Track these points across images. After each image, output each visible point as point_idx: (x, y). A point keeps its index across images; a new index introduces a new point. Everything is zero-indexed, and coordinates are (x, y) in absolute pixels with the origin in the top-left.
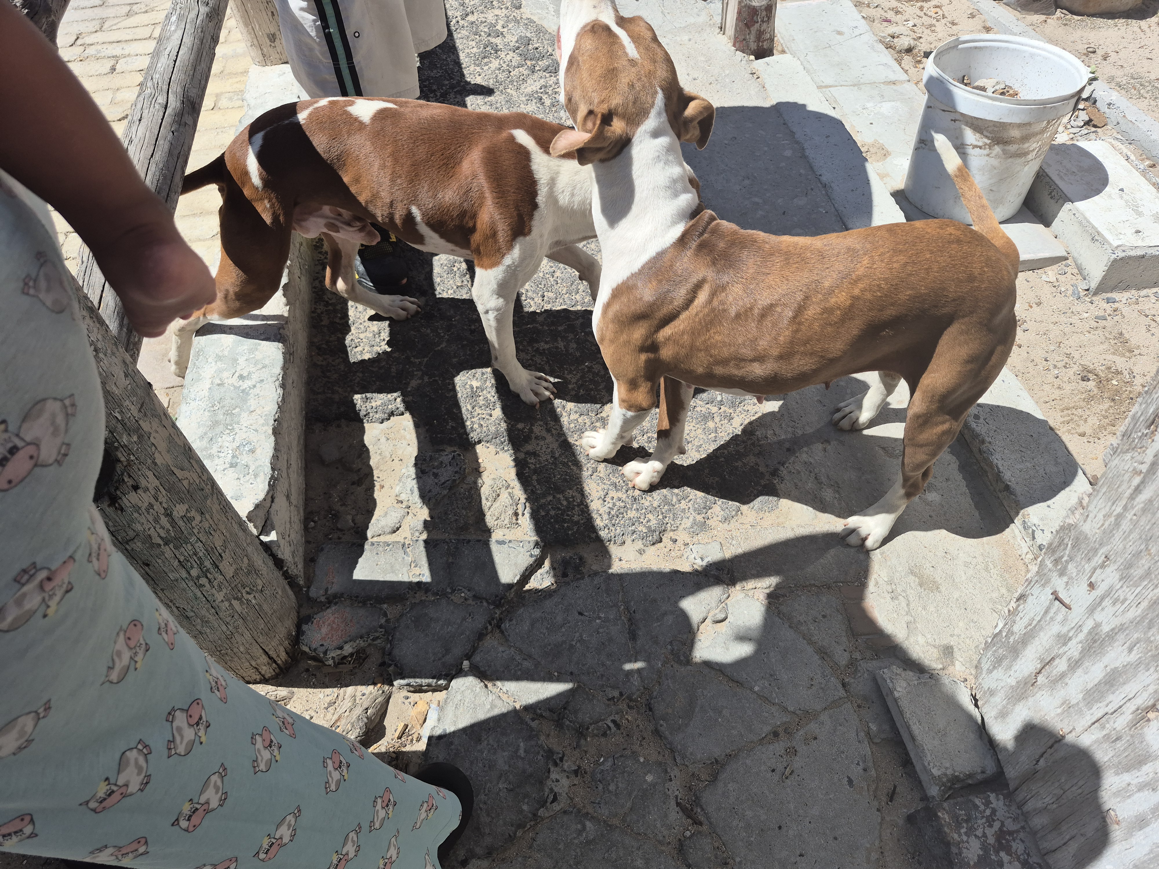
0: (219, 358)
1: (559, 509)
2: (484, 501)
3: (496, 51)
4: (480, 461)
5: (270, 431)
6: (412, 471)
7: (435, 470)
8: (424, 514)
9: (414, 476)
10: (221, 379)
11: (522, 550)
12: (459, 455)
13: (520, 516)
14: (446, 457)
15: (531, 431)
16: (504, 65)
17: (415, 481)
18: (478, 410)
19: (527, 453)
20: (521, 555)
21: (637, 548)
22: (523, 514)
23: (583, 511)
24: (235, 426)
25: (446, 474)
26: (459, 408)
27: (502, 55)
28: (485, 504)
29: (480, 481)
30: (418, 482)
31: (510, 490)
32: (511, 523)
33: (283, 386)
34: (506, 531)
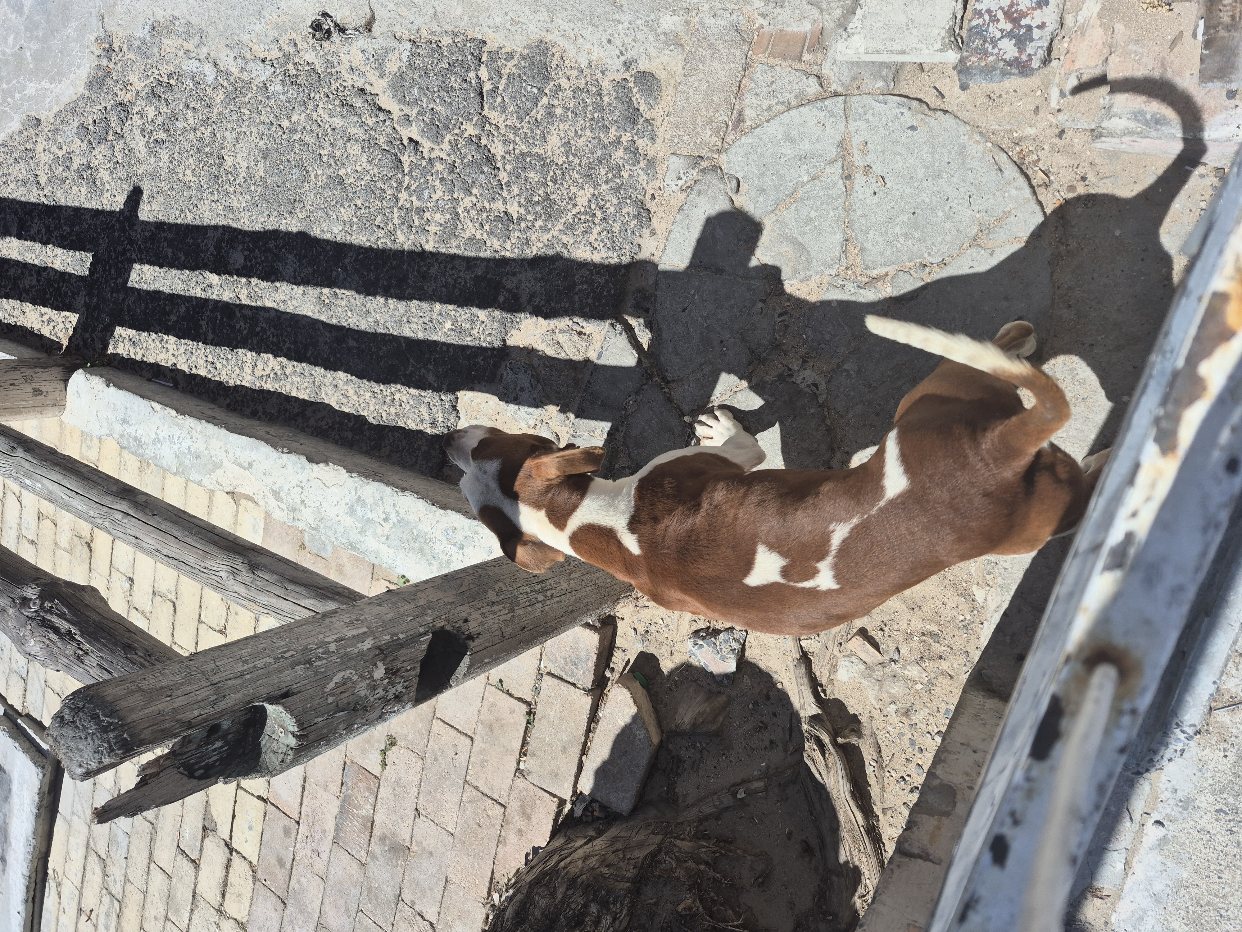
0: (362, 532)
1: (588, 294)
2: (559, 357)
3: (89, 167)
4: (522, 346)
5: (442, 511)
6: (512, 407)
7: (518, 389)
8: (552, 410)
9: (516, 407)
10: (383, 536)
11: (612, 340)
12: (511, 363)
13: (583, 330)
14: (509, 376)
15: (509, 291)
16: (108, 165)
17: (521, 408)
18: (475, 332)
19: (529, 302)
20: (617, 343)
21: (648, 235)
22: (583, 327)
23: (598, 273)
24: (428, 536)
25: (524, 380)
26: (467, 347)
27: (94, 163)
28: (562, 356)
29: (540, 353)
30: (523, 405)
31: (557, 331)
32: (586, 341)
33: (404, 490)
34: (592, 347)
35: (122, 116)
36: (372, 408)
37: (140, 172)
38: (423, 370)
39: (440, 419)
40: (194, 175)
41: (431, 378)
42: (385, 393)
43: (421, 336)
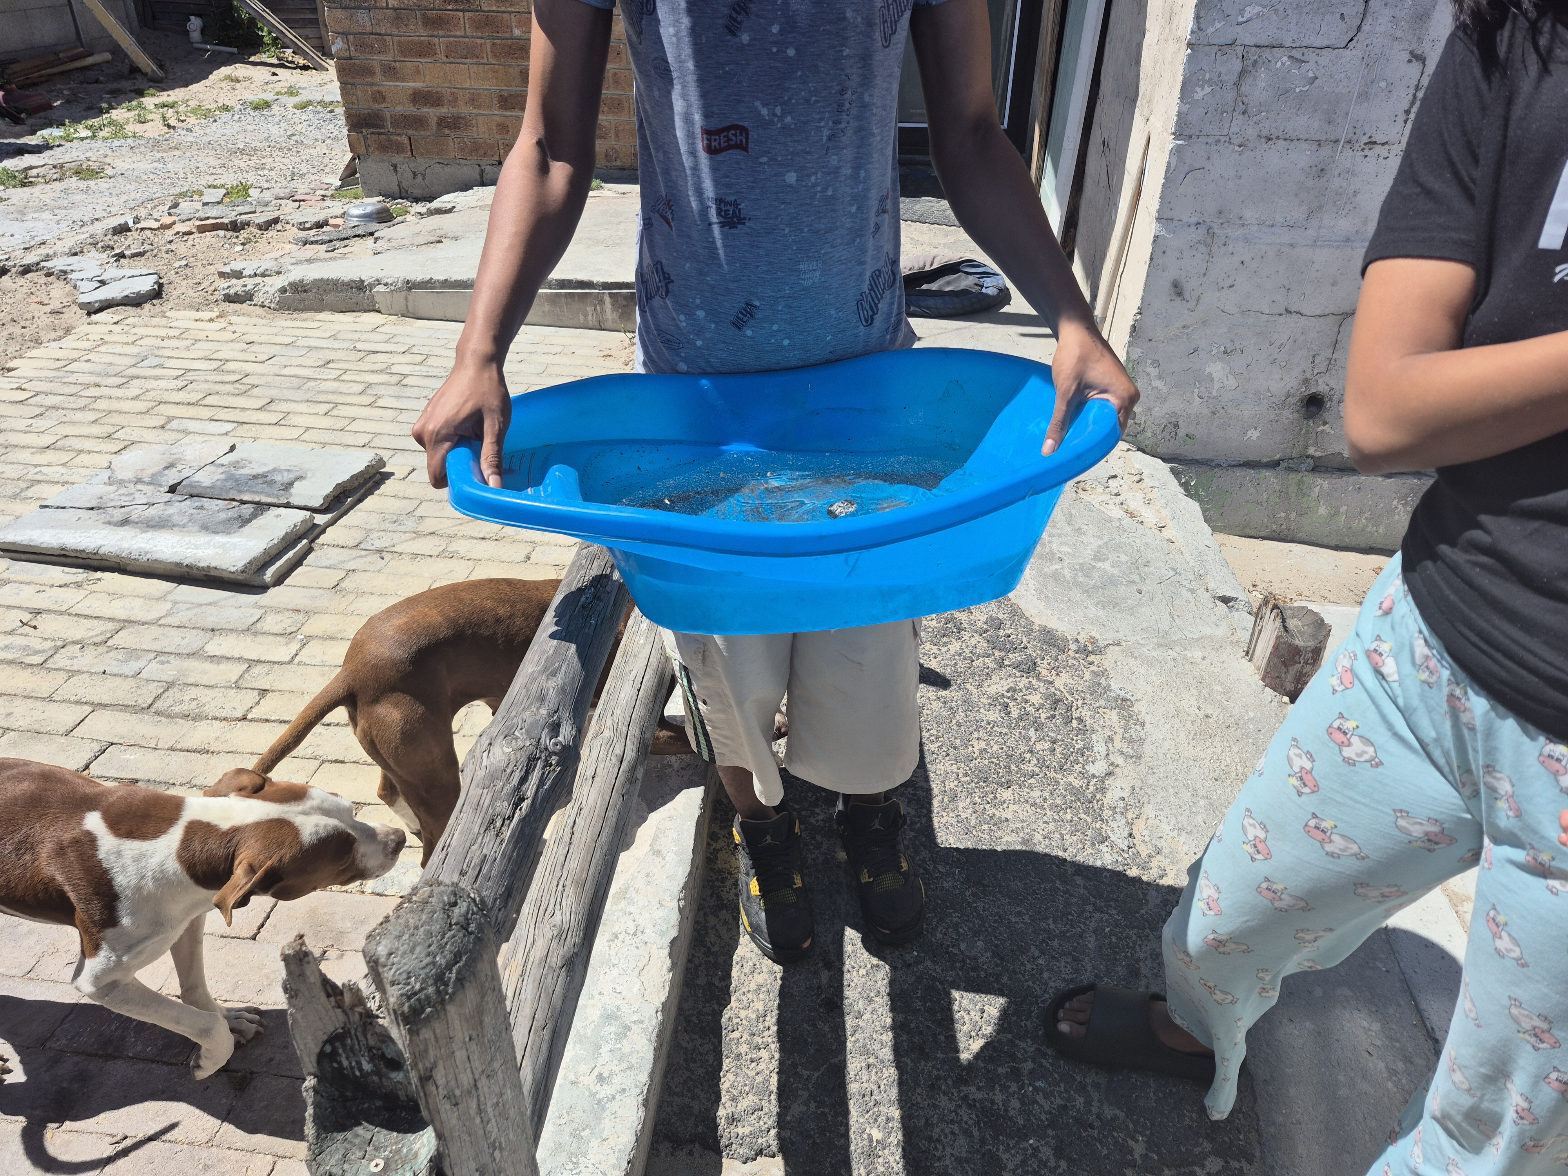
3: (960, 630)
10: (576, 1075)
16: (967, 651)
24: (582, 1159)
35: (1023, 666)
36: (743, 1014)
37: (968, 686)
38: (806, 1094)
39: (740, 1131)
40: (982, 751)
41: (797, 1109)
42: (766, 1033)
43: (853, 1088)
